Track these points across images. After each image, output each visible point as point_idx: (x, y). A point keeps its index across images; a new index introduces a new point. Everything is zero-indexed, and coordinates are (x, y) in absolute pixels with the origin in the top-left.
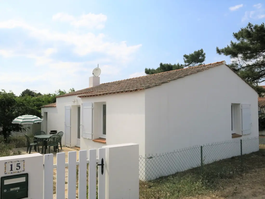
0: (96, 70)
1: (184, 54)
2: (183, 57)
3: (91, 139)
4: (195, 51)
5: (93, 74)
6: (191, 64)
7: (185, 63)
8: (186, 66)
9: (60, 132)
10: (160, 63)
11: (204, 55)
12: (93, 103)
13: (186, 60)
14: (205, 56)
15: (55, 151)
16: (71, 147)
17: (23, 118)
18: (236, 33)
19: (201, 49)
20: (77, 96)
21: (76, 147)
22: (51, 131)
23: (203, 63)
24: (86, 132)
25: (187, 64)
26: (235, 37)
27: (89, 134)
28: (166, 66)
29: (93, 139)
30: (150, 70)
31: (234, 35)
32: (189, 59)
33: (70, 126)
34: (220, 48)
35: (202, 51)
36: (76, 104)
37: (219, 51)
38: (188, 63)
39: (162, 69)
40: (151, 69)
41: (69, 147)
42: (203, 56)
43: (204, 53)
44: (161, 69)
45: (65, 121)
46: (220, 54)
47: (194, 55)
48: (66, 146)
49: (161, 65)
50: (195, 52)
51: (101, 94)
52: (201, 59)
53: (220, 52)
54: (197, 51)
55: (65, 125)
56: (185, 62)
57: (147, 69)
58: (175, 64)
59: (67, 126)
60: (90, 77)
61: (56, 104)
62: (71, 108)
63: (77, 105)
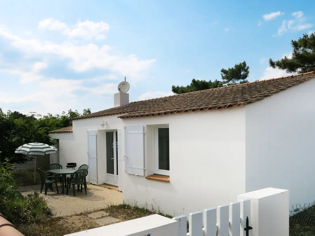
0: (123, 84)
1: (222, 69)
2: (221, 72)
3: (143, 175)
4: (236, 64)
5: (120, 89)
6: (231, 81)
7: (223, 80)
8: (225, 83)
9: (83, 165)
10: (192, 80)
11: (247, 69)
12: (145, 126)
13: (224, 75)
14: (248, 71)
15: (80, 190)
16: (98, 185)
17: (31, 146)
18: (295, 41)
19: (243, 62)
20: (117, 116)
21: (105, 184)
22: (68, 164)
23: (246, 79)
24: (134, 167)
25: (225, 80)
26: (293, 46)
27: (139, 169)
28: (200, 83)
29: (146, 176)
30: (178, 87)
31: (292, 44)
32: (229, 74)
33: (96, 157)
34: (275, 60)
35: (244, 64)
36: (105, 128)
37: (272, 64)
38: (227, 79)
39: (195, 86)
40: (180, 86)
41: (95, 184)
42: (246, 71)
43: (247, 66)
44: (193, 87)
45: (87, 151)
46: (274, 67)
47: (236, 70)
48: (91, 184)
49: (194, 81)
50: (236, 66)
51: (162, 113)
52: (244, 75)
53: (275, 65)
54: (239, 64)
55: (89, 155)
56: (223, 78)
57: (175, 87)
58: (210, 81)
59: (91, 157)
60: (115, 93)
61: (73, 129)
62: (96, 134)
63: (105, 130)
